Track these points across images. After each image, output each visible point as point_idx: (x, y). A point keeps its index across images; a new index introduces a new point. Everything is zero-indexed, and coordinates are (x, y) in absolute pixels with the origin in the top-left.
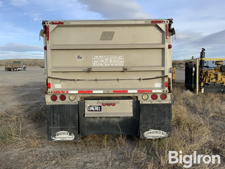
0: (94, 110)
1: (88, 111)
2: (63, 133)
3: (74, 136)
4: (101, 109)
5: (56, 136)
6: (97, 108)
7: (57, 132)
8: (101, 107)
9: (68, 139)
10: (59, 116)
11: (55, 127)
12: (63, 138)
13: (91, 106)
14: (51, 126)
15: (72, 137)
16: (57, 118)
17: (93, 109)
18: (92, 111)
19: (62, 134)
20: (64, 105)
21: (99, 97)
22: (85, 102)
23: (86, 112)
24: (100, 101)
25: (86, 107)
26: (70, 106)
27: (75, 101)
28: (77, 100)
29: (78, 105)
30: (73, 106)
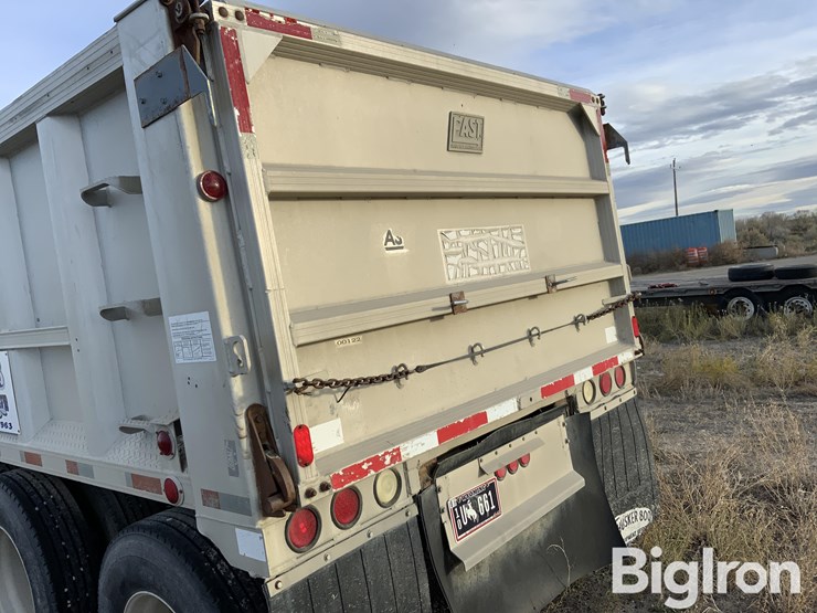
0: (475, 515)
1: (460, 533)
4: (496, 503)
6: (484, 504)
8: (492, 487)
13: (462, 503)
17: (470, 513)
18: (472, 524)
20: (360, 553)
21: (480, 439)
22: (438, 490)
23: (454, 545)
24: (488, 459)
25: (444, 517)
26: (385, 540)
27: (405, 500)
28: (409, 492)
29: (420, 518)
30: (399, 534)
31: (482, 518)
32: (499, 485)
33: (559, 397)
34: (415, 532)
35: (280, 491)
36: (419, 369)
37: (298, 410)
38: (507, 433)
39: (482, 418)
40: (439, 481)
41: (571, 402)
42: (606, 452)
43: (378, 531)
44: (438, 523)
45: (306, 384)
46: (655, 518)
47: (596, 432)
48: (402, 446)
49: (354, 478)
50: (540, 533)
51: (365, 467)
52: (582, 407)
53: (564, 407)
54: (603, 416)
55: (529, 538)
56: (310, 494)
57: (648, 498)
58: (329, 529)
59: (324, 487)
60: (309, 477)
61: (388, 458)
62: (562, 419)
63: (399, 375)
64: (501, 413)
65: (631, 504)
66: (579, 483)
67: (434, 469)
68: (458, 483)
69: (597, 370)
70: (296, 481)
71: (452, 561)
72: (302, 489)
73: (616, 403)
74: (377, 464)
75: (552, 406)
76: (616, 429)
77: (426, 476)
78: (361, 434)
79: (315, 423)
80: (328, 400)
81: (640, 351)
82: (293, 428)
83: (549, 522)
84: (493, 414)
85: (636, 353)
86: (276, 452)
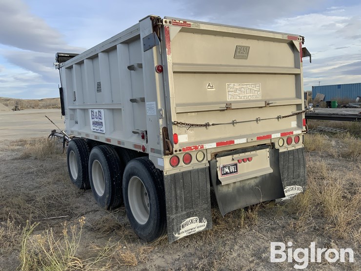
0: (229, 171)
1: (222, 175)
2: (191, 221)
3: (206, 222)
4: (237, 169)
5: (180, 229)
6: (232, 169)
7: (182, 222)
8: (236, 165)
9: (197, 230)
10: (183, 193)
11: (178, 215)
12: (189, 230)
13: (225, 167)
14: (172, 214)
15: (203, 224)
16: (181, 197)
17: (227, 170)
18: (227, 173)
19: (189, 223)
20: (190, 172)
21: (234, 150)
22: (217, 161)
23: (220, 177)
24: (235, 156)
25: (218, 169)
26: (198, 171)
27: (205, 161)
28: (207, 160)
29: (209, 167)
30: (203, 170)
31: (231, 173)
32: (238, 164)
33: (267, 142)
34: (207, 170)
35: (169, 149)
36: (213, 125)
37: (175, 130)
38: (244, 150)
39: (233, 142)
40: (218, 159)
41: (273, 145)
42: (286, 164)
43: (196, 167)
44: (216, 171)
45: (178, 123)
46: (304, 191)
47: (282, 157)
48: (204, 145)
49: (189, 150)
50: (253, 182)
51: (192, 148)
52: (277, 147)
53: (270, 145)
54: (286, 151)
55: (249, 184)
56: (176, 151)
57: (303, 183)
58: (182, 163)
59: (180, 150)
60: (176, 147)
61: (199, 147)
62: (268, 149)
63: (207, 125)
64: (240, 142)
65: (295, 183)
66: (271, 171)
67: (216, 155)
68: (222, 161)
69: (282, 135)
70: (173, 147)
71: (219, 182)
72: (174, 150)
73: (293, 148)
74: (196, 148)
75: (265, 144)
76: (291, 157)
77: (214, 157)
78: (193, 140)
79: (180, 134)
80: (184, 129)
81: (305, 131)
82: (173, 134)
83: (257, 181)
84: (237, 142)
85: (303, 132)
86: (169, 140)
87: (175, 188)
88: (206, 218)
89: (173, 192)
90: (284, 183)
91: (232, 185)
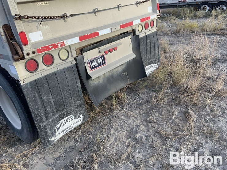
0: (97, 64)
1: (91, 69)
2: (66, 121)
3: (82, 117)
4: (104, 61)
5: (55, 132)
6: (100, 61)
7: (56, 126)
8: (103, 56)
9: (74, 126)
10: (51, 97)
11: (50, 120)
12: (66, 129)
13: (92, 61)
14: (42, 121)
15: (79, 119)
16: (49, 102)
17: (95, 63)
18: (95, 67)
19: (64, 123)
20: (55, 74)
21: (99, 42)
22: (83, 57)
23: (89, 72)
24: (102, 48)
25: (86, 64)
26: (64, 71)
28: (72, 57)
29: (76, 64)
30: (69, 68)
31: (99, 65)
32: (106, 56)
33: (129, 29)
34: (75, 68)
35: (17, 53)
36: (72, 15)
37: (20, 27)
38: (109, 41)
39: (97, 34)
40: (84, 54)
41: (134, 31)
42: (145, 48)
43: (61, 67)
44: (84, 66)
45: (20, 17)
46: (159, 67)
47: (142, 41)
48: (65, 41)
49: (46, 50)
50: (120, 70)
51: (50, 47)
52: (137, 33)
53: (131, 32)
54: (145, 36)
55: (116, 71)
56: (28, 54)
57: (158, 61)
58: (42, 66)
59: (34, 53)
60: (27, 49)
61: (59, 45)
62: (130, 37)
63: (64, 17)
64: (104, 33)
65: (152, 63)
66: (134, 56)
67: (82, 50)
68: (89, 55)
69: (142, 20)
70: (22, 50)
71: (88, 77)
72: (25, 53)
73: (150, 32)
74: (55, 46)
75: (127, 32)
76: (148, 41)
77: (79, 52)
78: (50, 37)
79: (30, 32)
80: (35, 24)
81: (159, 15)
82: (19, 33)
83: (123, 67)
84: (101, 33)
85: (157, 16)
86: (15, 41)
87: (40, 96)
88: (81, 113)
89: (39, 100)
90: (145, 64)
91: (102, 77)
